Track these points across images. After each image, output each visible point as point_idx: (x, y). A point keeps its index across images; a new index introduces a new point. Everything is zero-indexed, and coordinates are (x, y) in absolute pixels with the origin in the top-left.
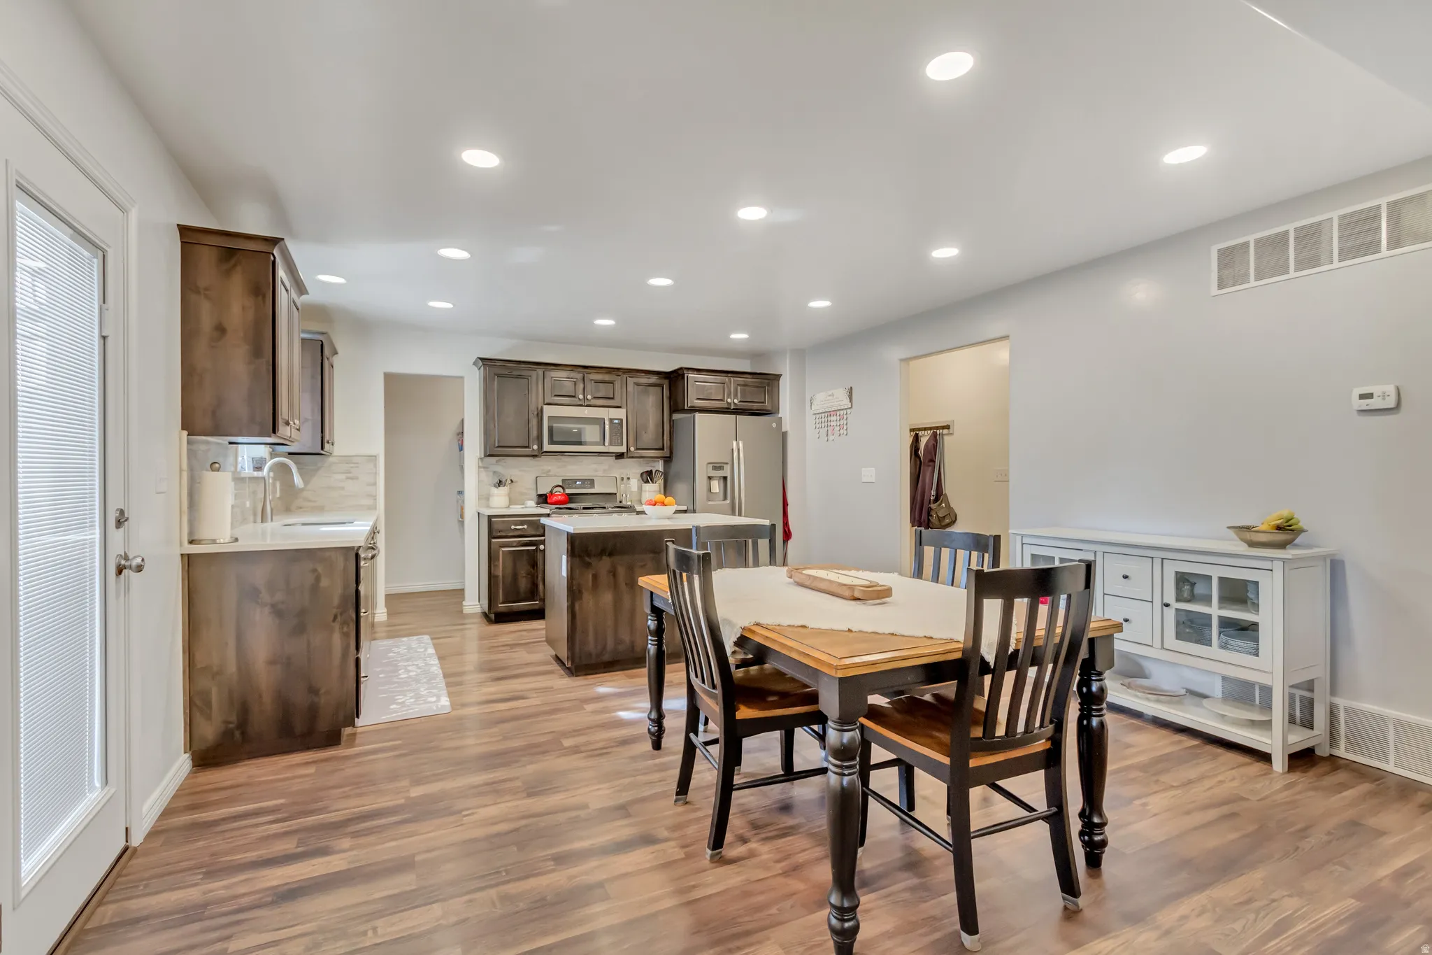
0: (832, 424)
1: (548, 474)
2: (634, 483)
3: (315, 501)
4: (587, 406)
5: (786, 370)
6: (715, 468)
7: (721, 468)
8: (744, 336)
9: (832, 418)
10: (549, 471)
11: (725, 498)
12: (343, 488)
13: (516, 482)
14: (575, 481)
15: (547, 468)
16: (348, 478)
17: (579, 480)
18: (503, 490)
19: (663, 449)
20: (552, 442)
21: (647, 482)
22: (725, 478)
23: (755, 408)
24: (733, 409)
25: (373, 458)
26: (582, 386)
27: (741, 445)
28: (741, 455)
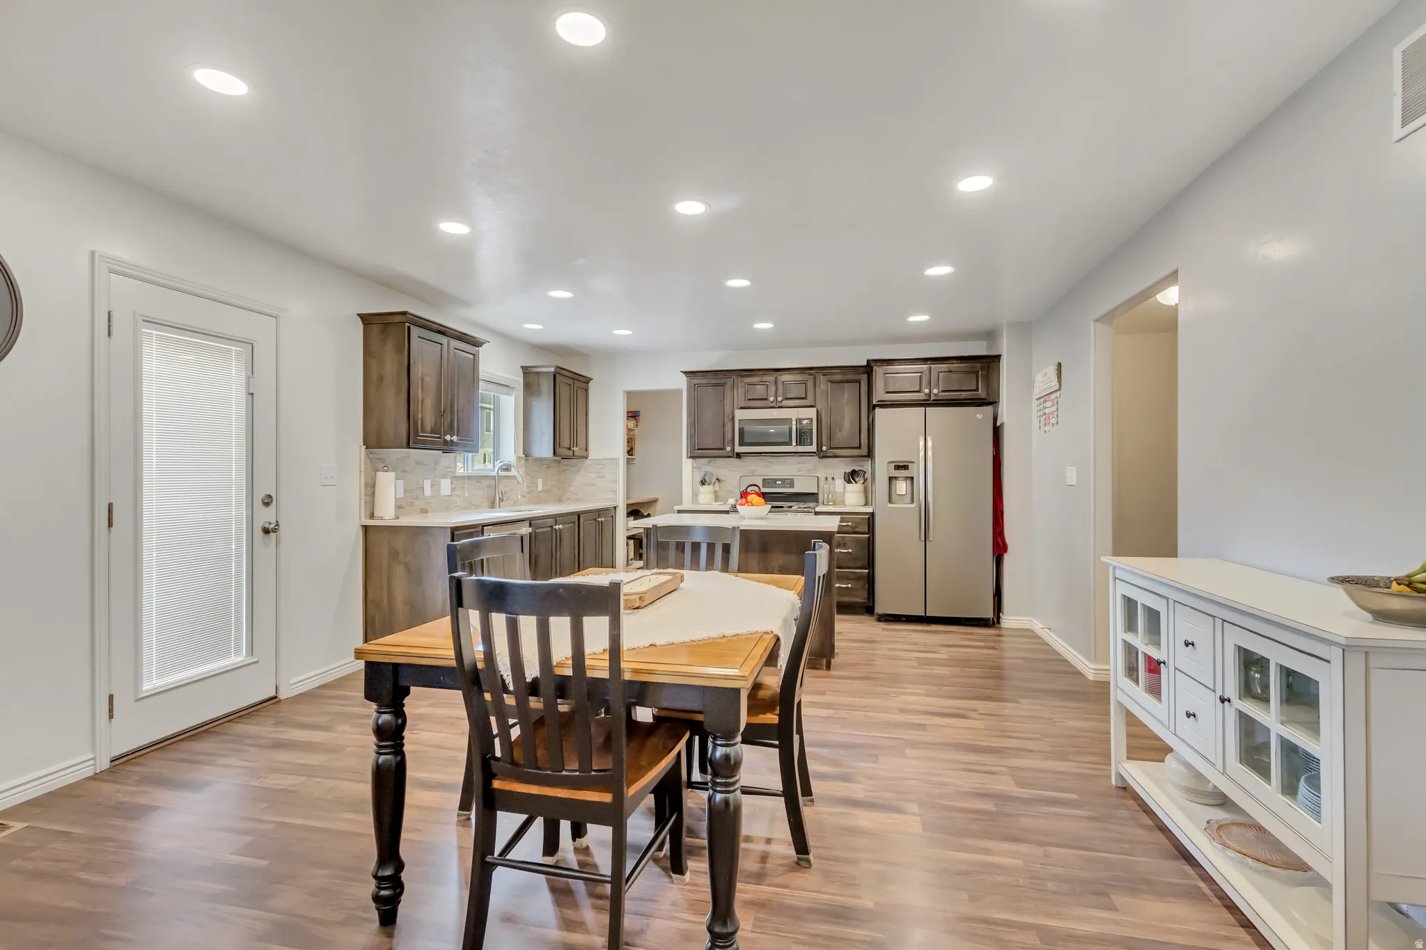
0: (1047, 411)
1: (753, 474)
2: (840, 482)
3: (577, 494)
4: (779, 407)
5: (1005, 348)
6: (898, 468)
7: (905, 467)
8: (923, 318)
9: (1048, 404)
10: (754, 471)
11: (912, 501)
12: (594, 485)
13: (725, 481)
14: (776, 480)
15: (752, 468)
16: (598, 477)
17: (779, 480)
18: (706, 488)
19: (860, 447)
20: (742, 443)
21: (849, 482)
22: (912, 478)
23: (962, 397)
24: (934, 400)
25: (615, 460)
26: (774, 388)
27: (930, 443)
28: (930, 454)
